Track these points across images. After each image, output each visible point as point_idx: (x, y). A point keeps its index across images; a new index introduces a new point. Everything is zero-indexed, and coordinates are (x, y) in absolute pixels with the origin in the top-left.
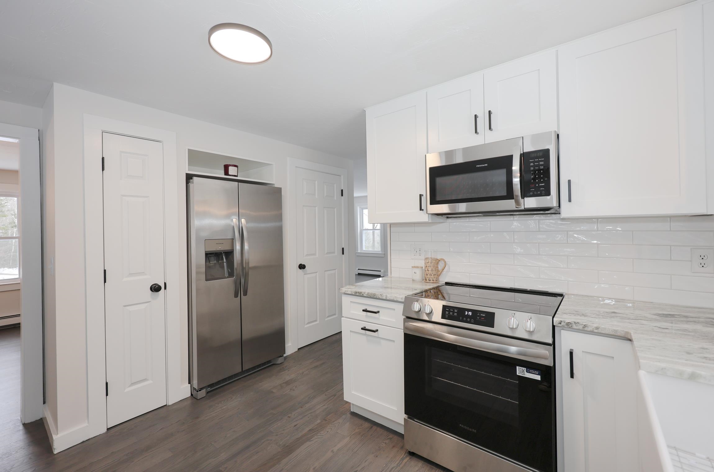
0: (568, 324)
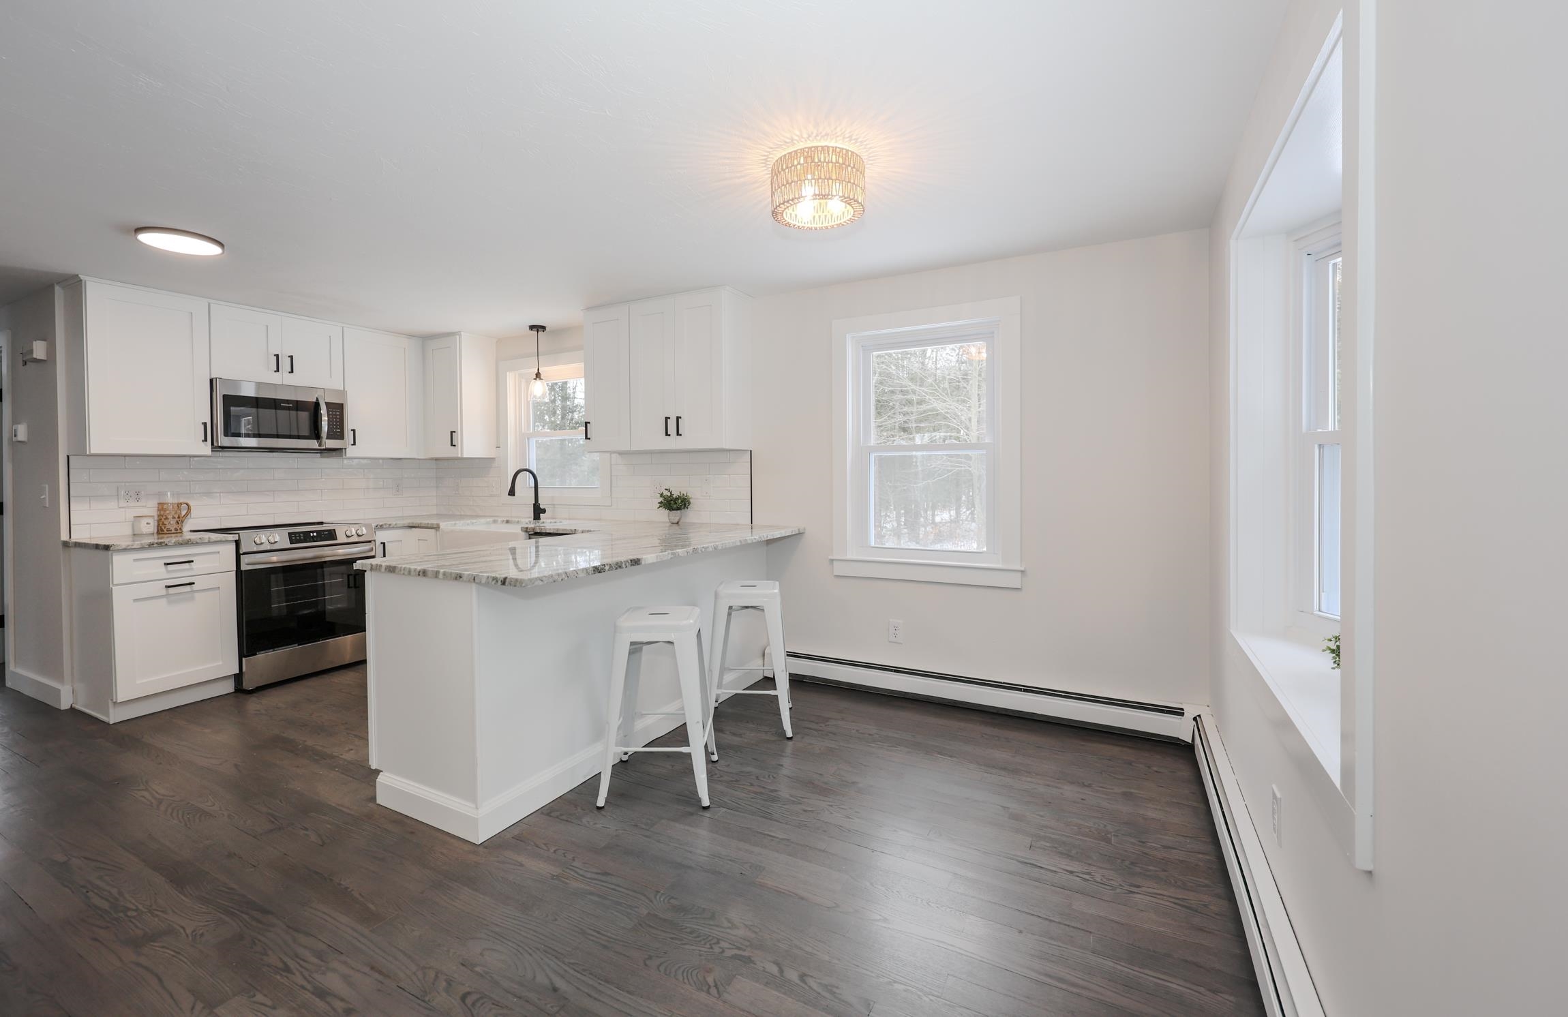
0: (381, 526)
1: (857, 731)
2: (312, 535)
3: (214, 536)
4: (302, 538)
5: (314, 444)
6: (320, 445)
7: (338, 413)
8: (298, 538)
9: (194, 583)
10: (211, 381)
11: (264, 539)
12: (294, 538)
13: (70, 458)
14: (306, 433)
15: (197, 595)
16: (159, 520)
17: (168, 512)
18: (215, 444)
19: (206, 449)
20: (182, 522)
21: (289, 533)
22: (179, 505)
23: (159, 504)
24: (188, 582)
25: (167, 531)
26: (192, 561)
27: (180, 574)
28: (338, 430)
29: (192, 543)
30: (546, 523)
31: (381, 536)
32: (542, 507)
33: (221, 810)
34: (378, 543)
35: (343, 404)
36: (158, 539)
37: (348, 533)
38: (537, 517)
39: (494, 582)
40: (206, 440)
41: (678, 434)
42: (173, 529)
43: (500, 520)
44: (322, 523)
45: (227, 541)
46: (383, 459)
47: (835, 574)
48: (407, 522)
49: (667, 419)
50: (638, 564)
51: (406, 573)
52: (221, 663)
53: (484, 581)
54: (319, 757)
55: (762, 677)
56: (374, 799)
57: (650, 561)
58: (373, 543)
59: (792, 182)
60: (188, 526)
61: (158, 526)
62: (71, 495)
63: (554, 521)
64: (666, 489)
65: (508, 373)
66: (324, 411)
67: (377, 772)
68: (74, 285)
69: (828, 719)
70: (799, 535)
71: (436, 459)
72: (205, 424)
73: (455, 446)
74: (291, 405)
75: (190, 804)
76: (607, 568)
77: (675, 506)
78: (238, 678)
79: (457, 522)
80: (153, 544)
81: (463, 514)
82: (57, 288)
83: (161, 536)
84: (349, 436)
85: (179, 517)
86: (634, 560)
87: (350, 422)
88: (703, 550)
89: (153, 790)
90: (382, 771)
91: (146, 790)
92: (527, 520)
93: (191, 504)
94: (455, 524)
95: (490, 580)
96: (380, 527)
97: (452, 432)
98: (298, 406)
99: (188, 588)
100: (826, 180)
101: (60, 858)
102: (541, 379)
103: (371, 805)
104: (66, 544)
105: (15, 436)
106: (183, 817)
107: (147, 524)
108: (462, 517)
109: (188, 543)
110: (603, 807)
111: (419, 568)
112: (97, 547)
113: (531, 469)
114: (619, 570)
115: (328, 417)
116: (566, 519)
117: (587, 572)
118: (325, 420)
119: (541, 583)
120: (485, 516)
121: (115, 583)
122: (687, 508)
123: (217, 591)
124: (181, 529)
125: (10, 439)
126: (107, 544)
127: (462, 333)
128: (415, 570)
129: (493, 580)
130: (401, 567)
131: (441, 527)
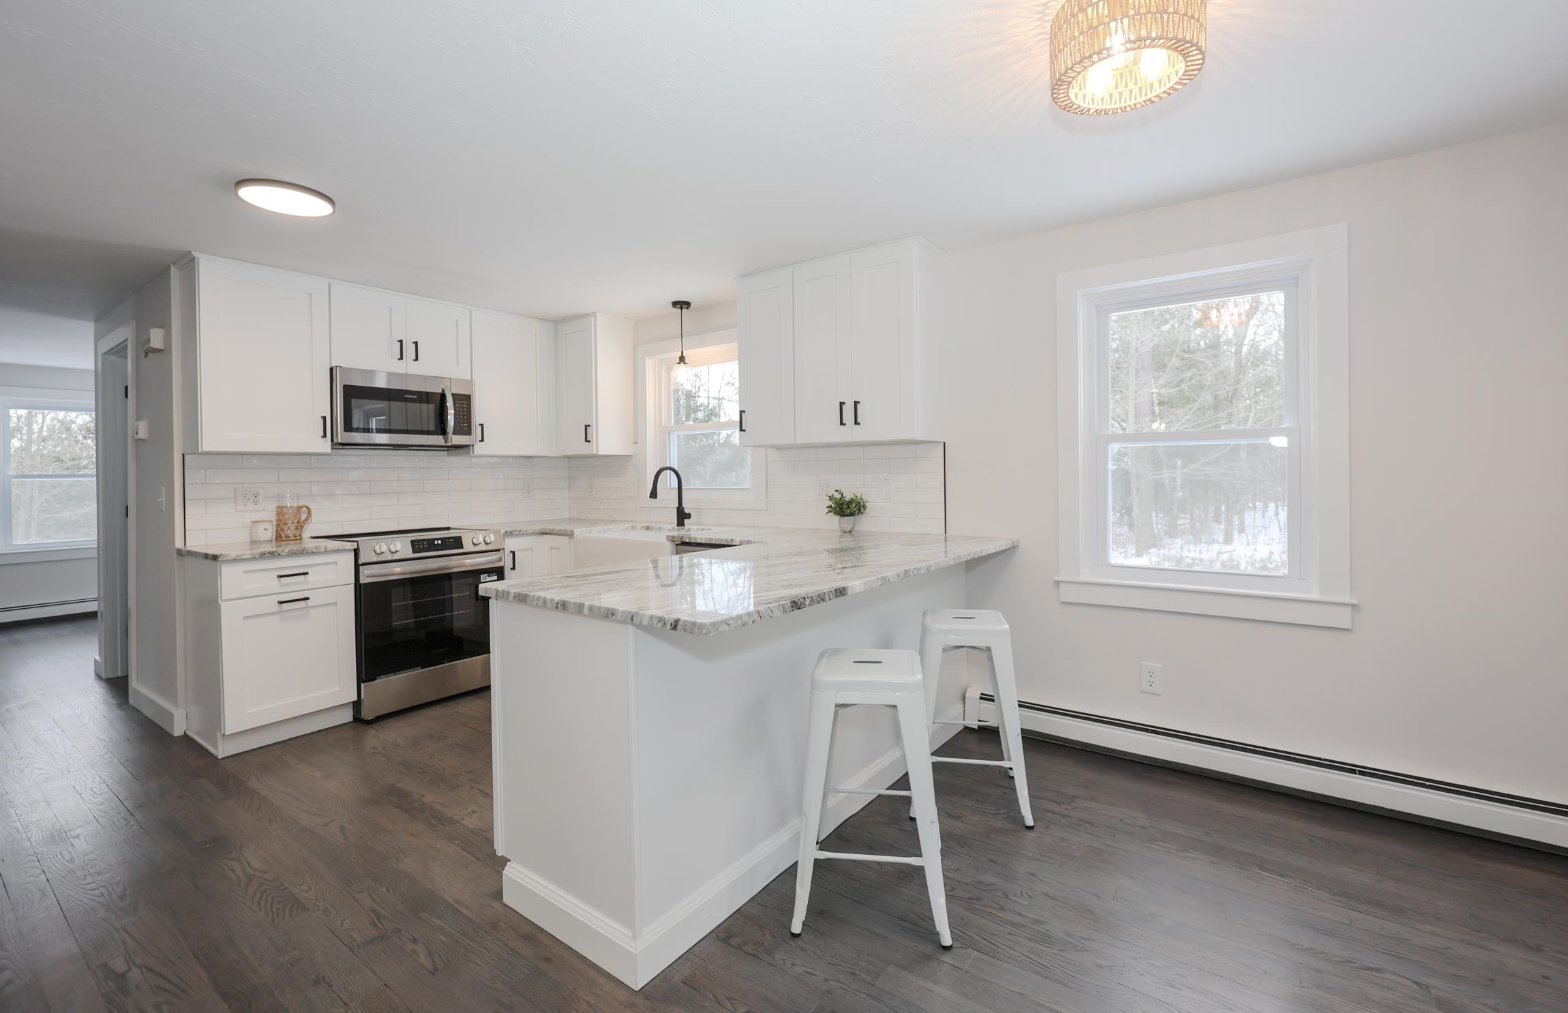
1: (1121, 820)
2: (436, 542)
3: (332, 544)
4: (426, 546)
5: (438, 440)
6: (446, 442)
7: (465, 406)
8: (421, 546)
9: (308, 598)
10: (331, 370)
11: (384, 548)
12: (417, 546)
13: (186, 456)
14: (432, 428)
15: (312, 611)
16: (278, 526)
17: (287, 516)
18: (335, 441)
19: (325, 446)
20: (302, 527)
21: (411, 541)
22: (300, 508)
23: (278, 507)
24: (302, 597)
25: (286, 537)
26: (307, 573)
27: (294, 588)
28: (465, 425)
29: (307, 553)
30: (693, 530)
31: (510, 544)
32: (686, 511)
33: (316, 899)
34: (507, 551)
35: (470, 395)
36: (277, 546)
37: (476, 541)
38: (680, 523)
39: (660, 625)
40: (325, 436)
41: (856, 423)
42: (292, 536)
43: (639, 525)
44: (448, 529)
45: (345, 550)
46: (513, 457)
47: (1063, 599)
48: (538, 528)
49: (842, 404)
50: (844, 595)
51: (540, 604)
52: (338, 689)
53: (645, 622)
54: (438, 821)
55: (962, 727)
56: (499, 894)
57: (857, 590)
58: (502, 551)
59: (1099, 24)
60: (307, 533)
61: (277, 531)
62: (186, 498)
63: (701, 528)
64: (836, 491)
65: (647, 358)
66: (450, 403)
67: (504, 861)
68: (187, 263)
69: (1072, 798)
70: (1013, 548)
71: (569, 457)
72: (324, 418)
73: (589, 441)
74: (415, 397)
75: (283, 887)
76: (807, 602)
77: (848, 511)
78: (357, 705)
79: (593, 528)
80: (265, 554)
81: (597, 518)
82: (173, 269)
83: (280, 543)
84: (476, 430)
85: (298, 522)
86: (839, 589)
87: (478, 416)
88: (916, 572)
89: (246, 860)
90: (510, 861)
91: (238, 860)
92: (670, 527)
93: (311, 507)
94: (590, 531)
95: (655, 622)
96: (510, 534)
97: (586, 426)
98: (424, 397)
99: (302, 604)
100: (1158, 15)
101: (119, 965)
102: (685, 363)
103: (496, 904)
104: (180, 552)
105: (137, 433)
106: (271, 907)
107: (265, 529)
108: (596, 522)
109: (303, 553)
110: (800, 934)
111: (557, 598)
112: (206, 556)
113: (672, 466)
114: (822, 604)
115: (455, 410)
116: (714, 525)
117: (784, 609)
118: (451, 413)
119: (727, 628)
120: (621, 521)
121: (223, 598)
122: (862, 514)
123: (335, 607)
124: (300, 535)
125: (133, 437)
126: (215, 553)
127: (598, 314)
128: (552, 601)
129: (659, 622)
130: (534, 596)
131: (576, 534)
